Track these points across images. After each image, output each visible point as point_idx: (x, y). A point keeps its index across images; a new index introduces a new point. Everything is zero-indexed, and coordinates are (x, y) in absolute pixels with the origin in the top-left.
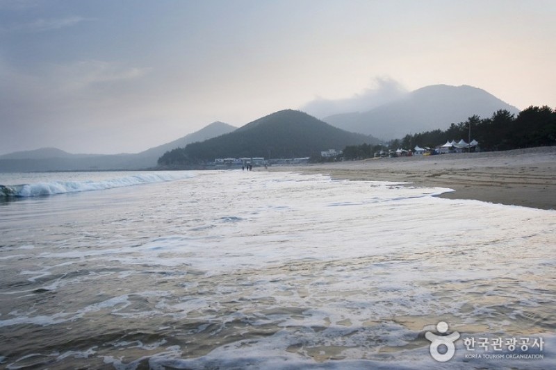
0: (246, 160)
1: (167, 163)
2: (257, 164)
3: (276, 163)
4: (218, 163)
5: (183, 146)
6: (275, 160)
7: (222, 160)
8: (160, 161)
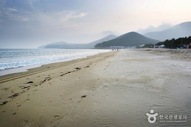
0: (118, 47)
1: (97, 47)
2: (121, 48)
3: (127, 48)
4: (111, 48)
5: (101, 42)
6: (127, 47)
7: (112, 47)
8: (95, 46)
